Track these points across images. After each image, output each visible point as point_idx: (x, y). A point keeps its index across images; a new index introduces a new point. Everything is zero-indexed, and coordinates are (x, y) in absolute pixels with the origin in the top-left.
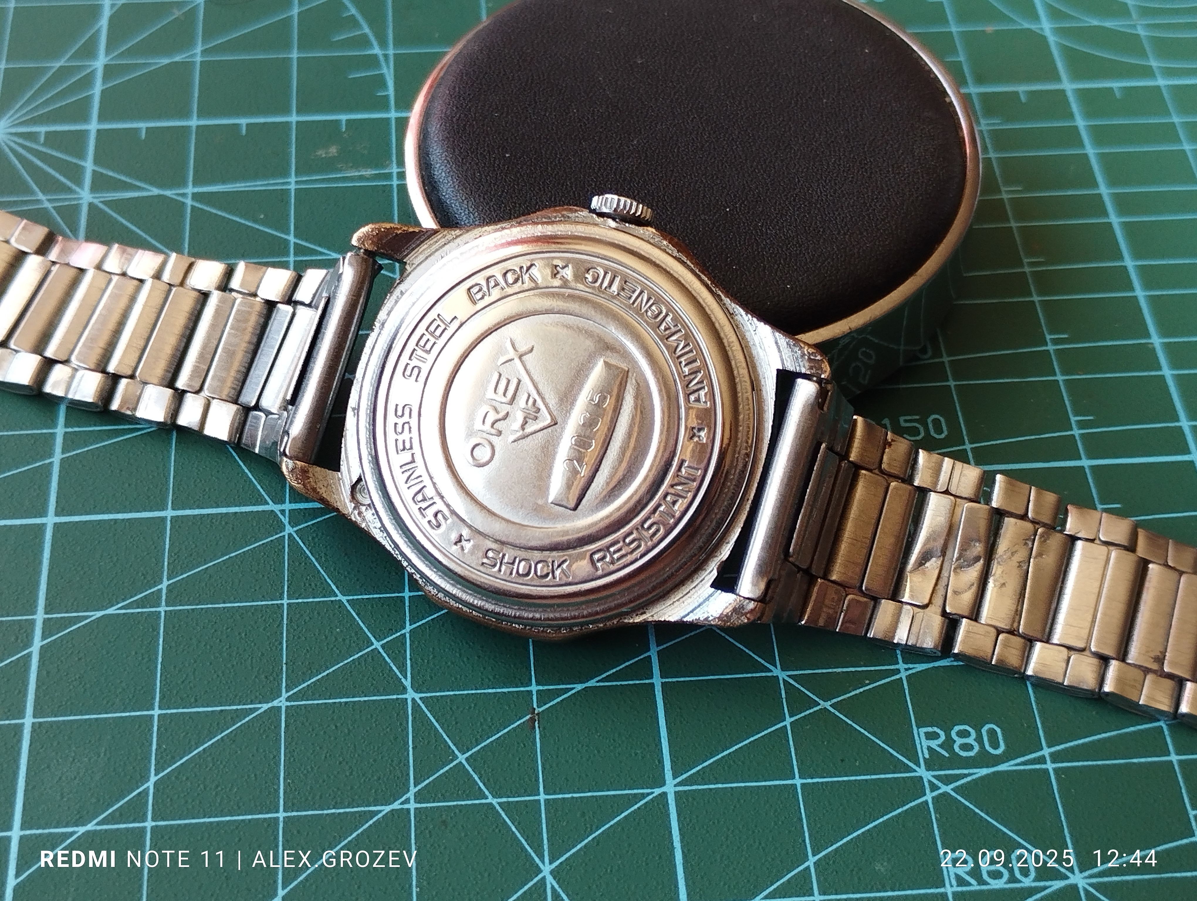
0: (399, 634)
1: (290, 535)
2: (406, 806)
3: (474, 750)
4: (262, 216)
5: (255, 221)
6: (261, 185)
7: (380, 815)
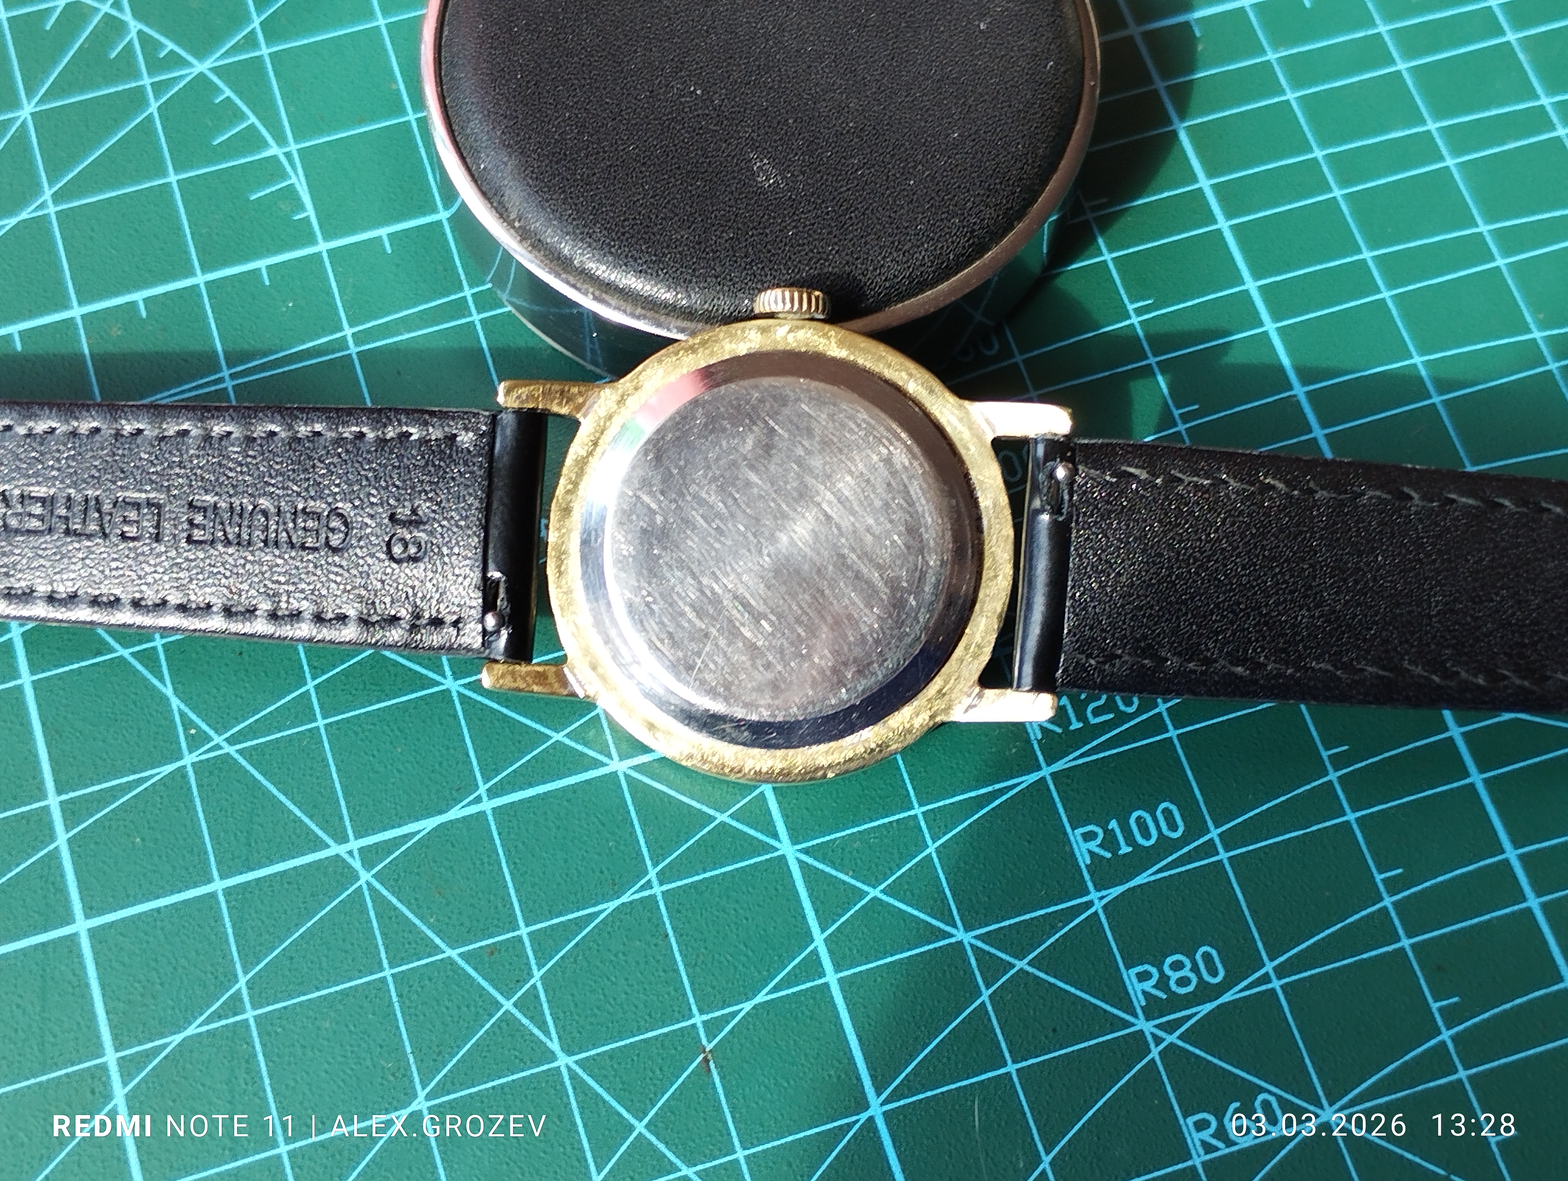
0: (528, 986)
1: (368, 884)
3: (652, 1112)
6: (190, 390)
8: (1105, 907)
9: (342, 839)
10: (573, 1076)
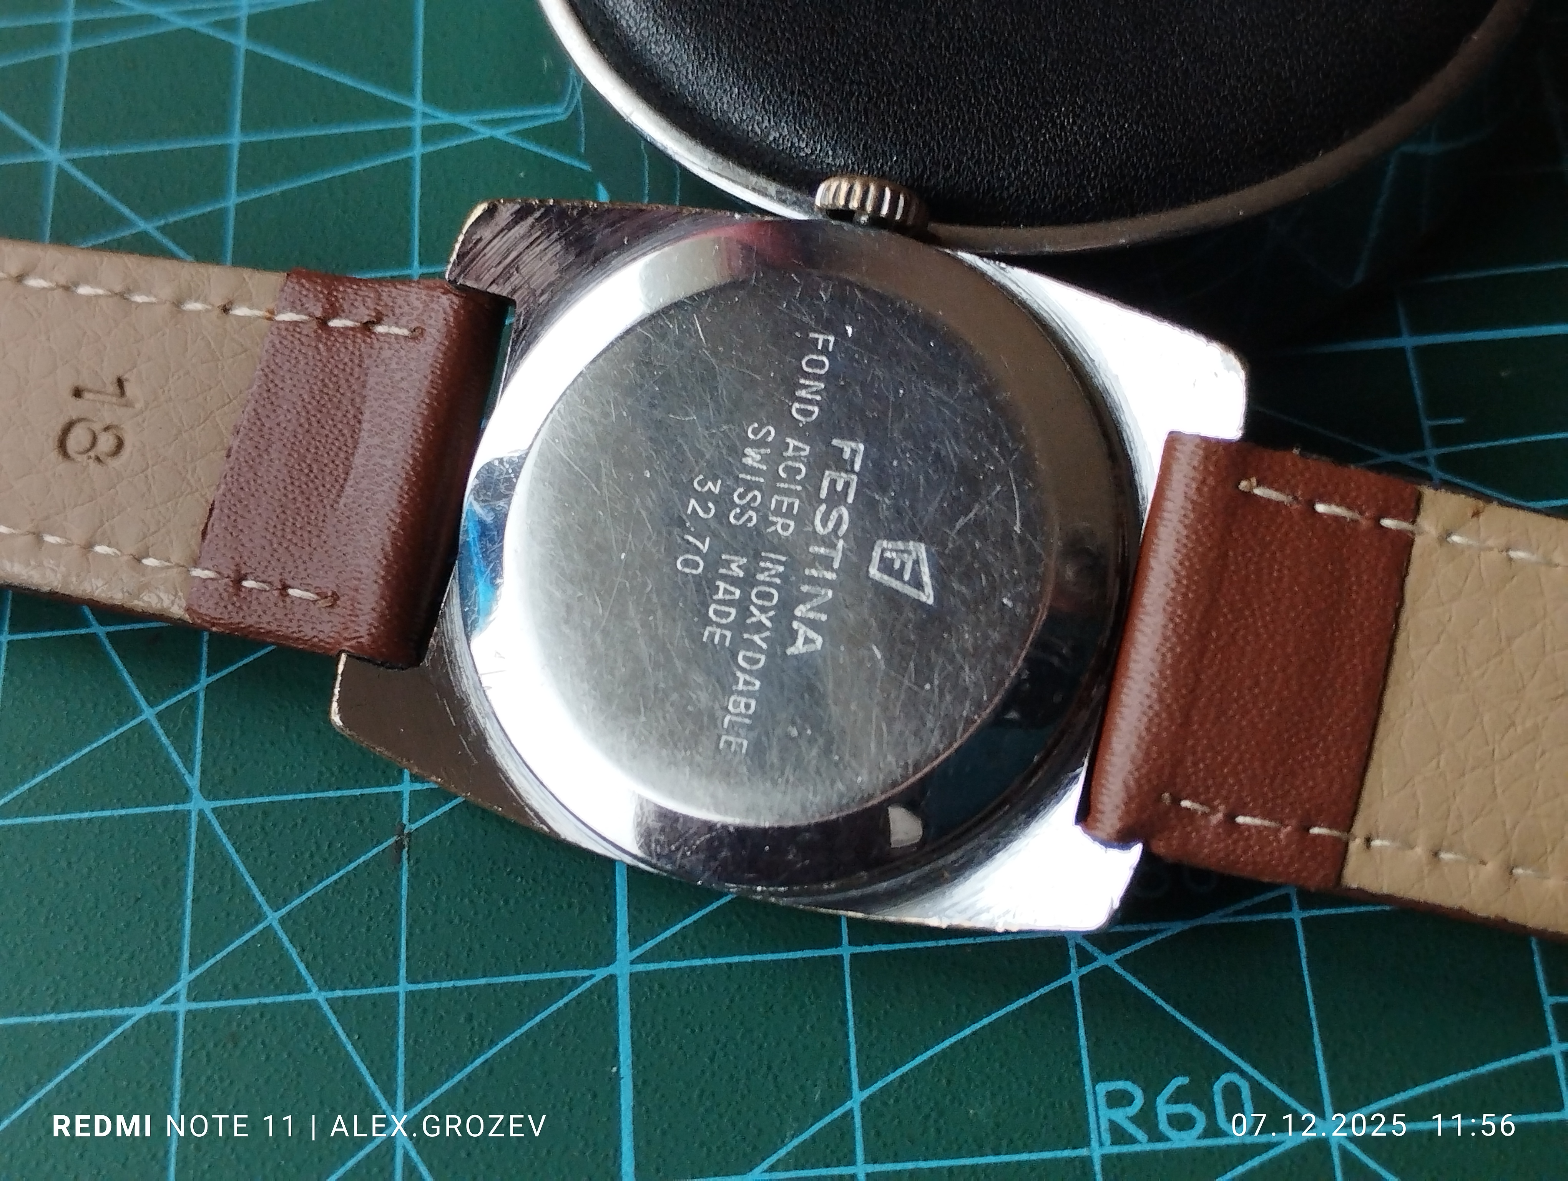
2: (172, 1007)
3: (296, 902)
7: (128, 1024)
10: (205, 829)
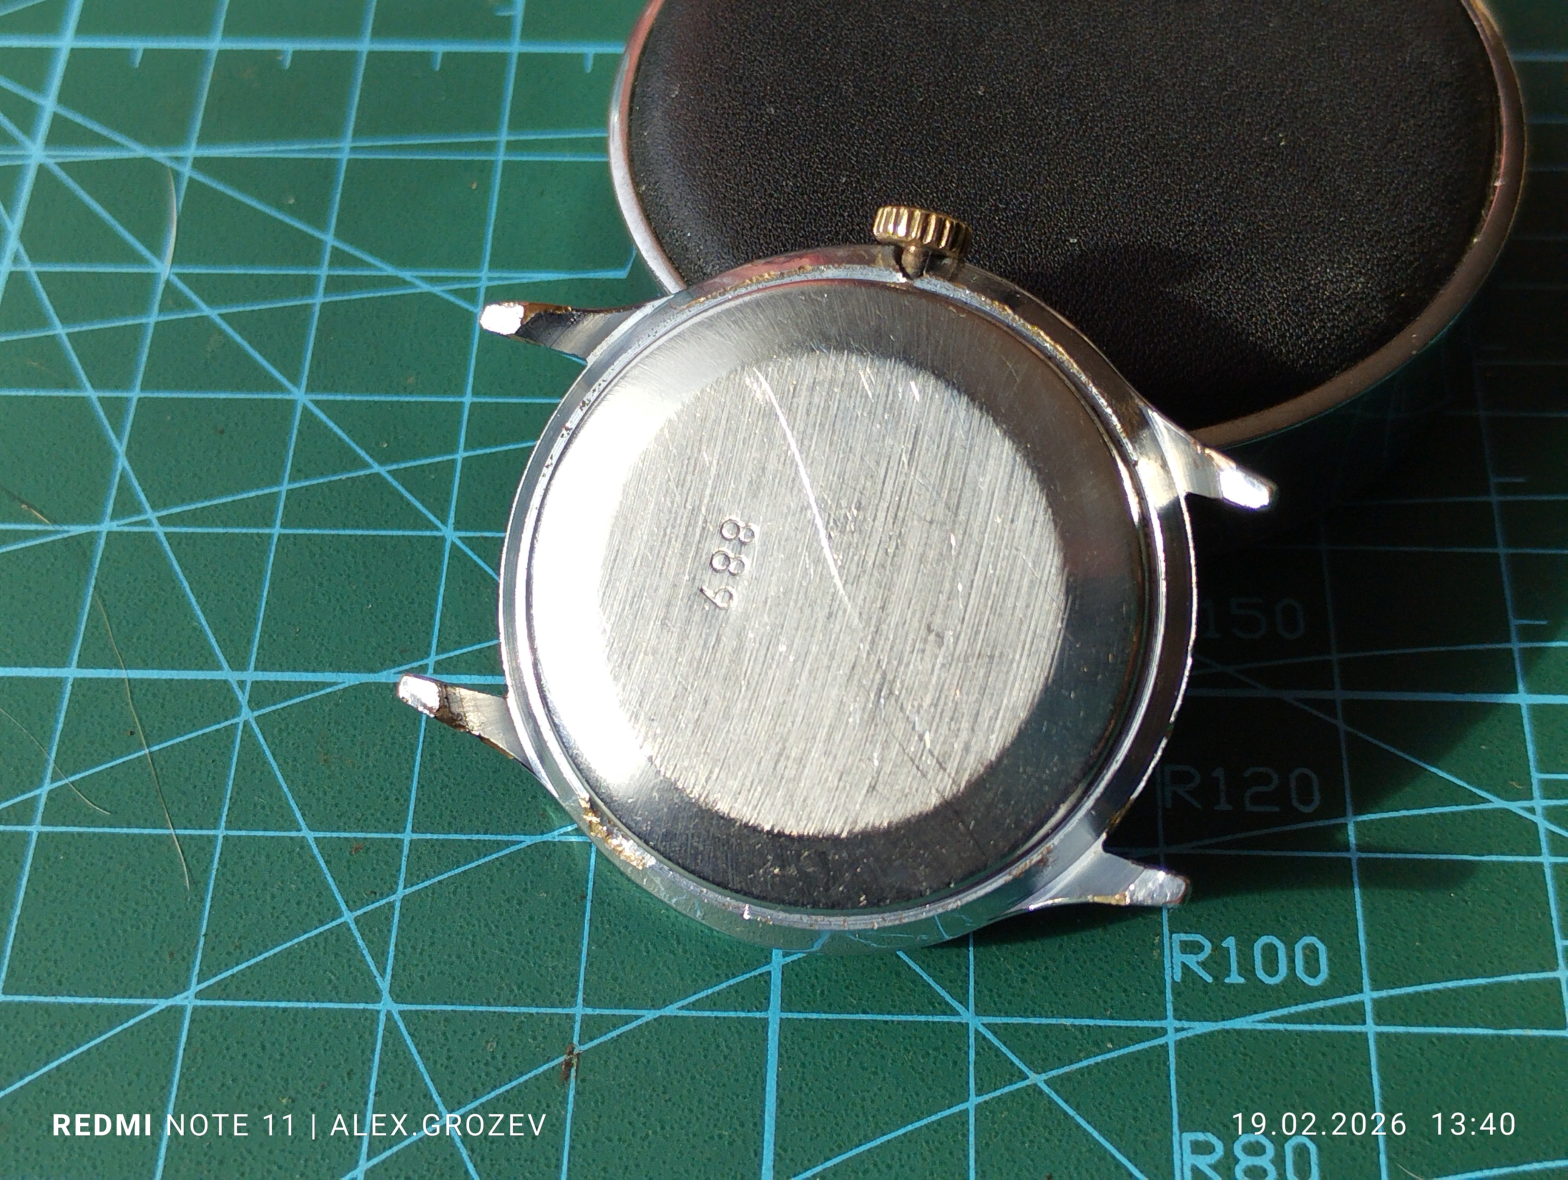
0: (383, 902)
1: (246, 724)
3: (470, 1107)
4: (292, 201)
5: (280, 207)
6: (299, 151)
8: (1180, 1044)
9: (238, 664)
10: (391, 1028)
